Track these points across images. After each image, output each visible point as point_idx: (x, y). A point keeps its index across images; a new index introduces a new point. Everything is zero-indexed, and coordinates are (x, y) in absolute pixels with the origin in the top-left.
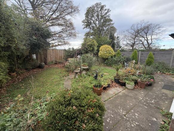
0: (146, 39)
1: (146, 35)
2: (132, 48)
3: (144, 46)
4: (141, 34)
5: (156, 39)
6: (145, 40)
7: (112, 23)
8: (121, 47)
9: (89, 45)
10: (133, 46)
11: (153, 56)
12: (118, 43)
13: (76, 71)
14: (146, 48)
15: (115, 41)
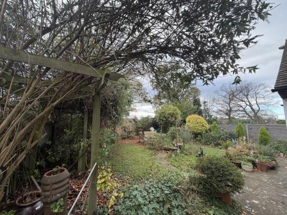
1: (247, 98)
2: (227, 117)
3: (247, 114)
4: (238, 97)
5: (265, 104)
6: (247, 105)
8: (211, 116)
9: (169, 114)
10: (230, 114)
11: (268, 132)
12: (207, 110)
13: (172, 147)
14: (251, 118)
15: (202, 108)
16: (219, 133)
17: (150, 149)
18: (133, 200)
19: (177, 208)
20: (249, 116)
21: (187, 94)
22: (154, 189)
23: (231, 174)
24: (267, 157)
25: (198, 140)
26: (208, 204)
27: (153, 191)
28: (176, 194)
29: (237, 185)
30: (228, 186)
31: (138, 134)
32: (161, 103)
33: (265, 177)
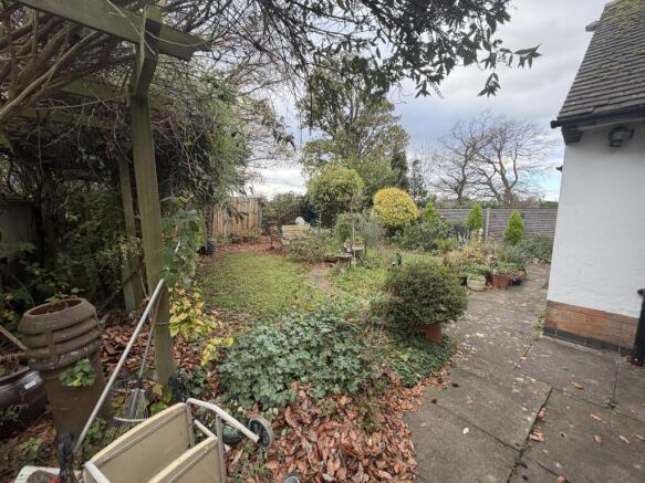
0: (499, 168)
1: (499, 157)
2: (456, 196)
3: (493, 190)
4: (482, 152)
5: (528, 169)
6: (496, 170)
7: (394, 114)
8: (425, 192)
9: (338, 186)
10: (461, 190)
11: (522, 221)
12: (418, 181)
13: (342, 255)
14: (498, 198)
15: (409, 175)
16: (437, 226)
17: (296, 261)
18: (257, 350)
19: (344, 355)
20: (496, 193)
21: (380, 141)
22: (300, 329)
23: (448, 292)
24: (511, 264)
25: (393, 241)
26: (401, 345)
27: (297, 333)
28: (343, 333)
29: (455, 310)
30: (440, 311)
31: (267, 233)
32: (322, 163)
33: (502, 297)
